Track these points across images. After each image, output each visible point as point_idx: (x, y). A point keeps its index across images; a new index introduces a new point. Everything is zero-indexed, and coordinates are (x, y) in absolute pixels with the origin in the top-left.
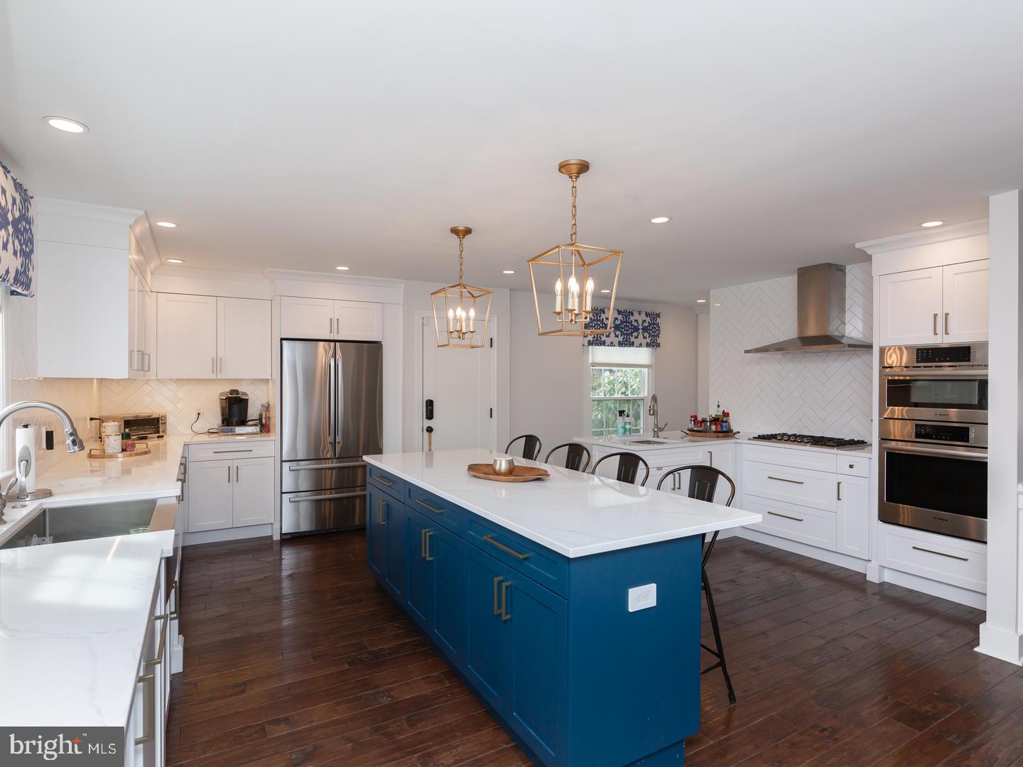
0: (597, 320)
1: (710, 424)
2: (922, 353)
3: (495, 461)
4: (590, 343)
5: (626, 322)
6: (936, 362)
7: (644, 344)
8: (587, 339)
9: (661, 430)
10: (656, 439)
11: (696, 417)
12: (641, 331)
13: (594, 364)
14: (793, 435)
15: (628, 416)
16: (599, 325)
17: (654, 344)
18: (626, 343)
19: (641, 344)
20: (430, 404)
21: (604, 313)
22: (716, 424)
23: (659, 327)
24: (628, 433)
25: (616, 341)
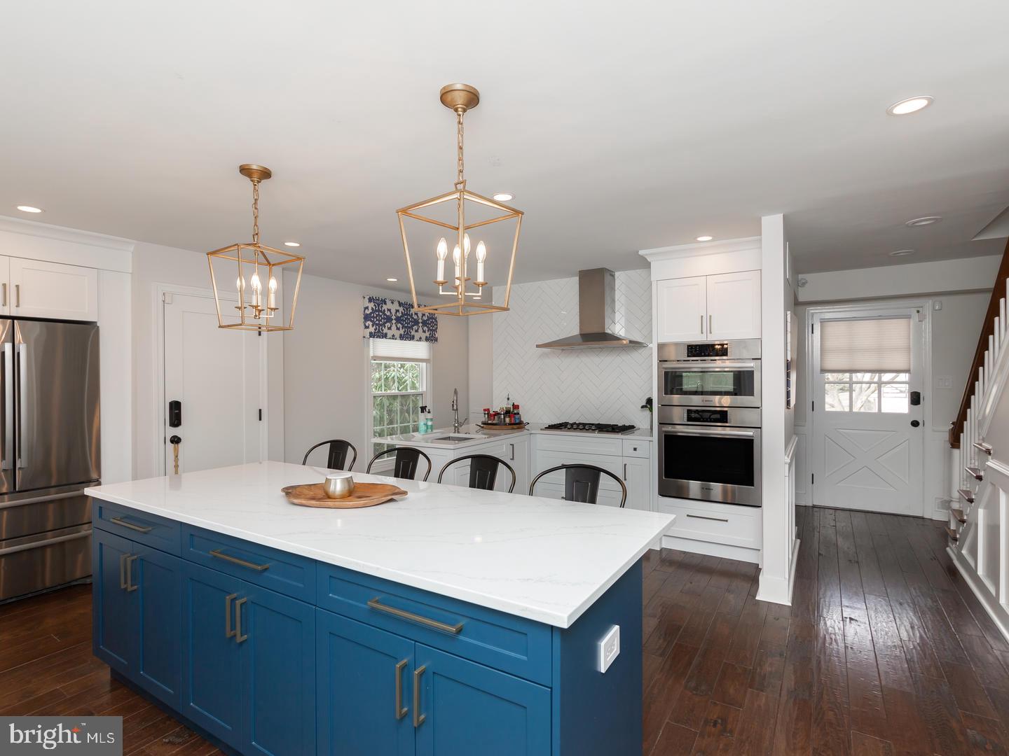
0: (379, 311)
1: (504, 418)
2: (692, 348)
3: (328, 481)
4: (372, 335)
5: (407, 314)
6: (702, 356)
7: (424, 338)
8: (368, 331)
9: (461, 425)
10: (457, 435)
11: (488, 410)
12: (421, 325)
13: (375, 358)
14: (580, 424)
15: (429, 412)
16: (381, 316)
17: (432, 339)
18: (407, 336)
19: (420, 338)
20: (175, 408)
21: (385, 304)
22: (509, 417)
23: (437, 321)
24: (429, 430)
25: (397, 333)
